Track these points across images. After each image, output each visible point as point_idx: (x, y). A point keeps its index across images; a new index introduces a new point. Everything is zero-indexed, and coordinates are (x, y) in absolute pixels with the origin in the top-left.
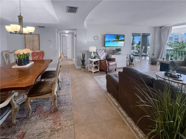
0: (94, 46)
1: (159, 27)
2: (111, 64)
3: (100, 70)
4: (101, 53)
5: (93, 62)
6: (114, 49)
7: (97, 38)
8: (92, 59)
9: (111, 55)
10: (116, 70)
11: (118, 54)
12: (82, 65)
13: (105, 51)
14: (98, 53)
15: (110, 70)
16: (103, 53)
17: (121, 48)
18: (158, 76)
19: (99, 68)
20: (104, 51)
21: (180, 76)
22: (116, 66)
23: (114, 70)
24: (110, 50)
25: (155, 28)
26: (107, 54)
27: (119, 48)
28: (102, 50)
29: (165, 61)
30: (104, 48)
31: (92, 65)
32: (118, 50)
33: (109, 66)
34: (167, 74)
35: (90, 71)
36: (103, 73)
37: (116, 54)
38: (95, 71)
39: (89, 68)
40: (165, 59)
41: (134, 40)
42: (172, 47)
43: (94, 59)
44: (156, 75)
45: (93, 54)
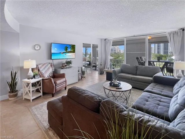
0: (32, 59)
1: (104, 39)
2: (58, 82)
3: (44, 94)
4: (46, 69)
5: (31, 85)
6: (64, 61)
7: (39, 48)
8: (29, 79)
9: (60, 70)
10: (65, 88)
11: (68, 68)
12: (9, 92)
13: (51, 66)
14: (41, 70)
15: (57, 90)
16: (48, 69)
17: (72, 60)
18: (105, 88)
19: (41, 92)
20: (49, 65)
21: (120, 83)
22: (66, 83)
23: (64, 89)
24: (59, 64)
25: (101, 39)
26: (55, 69)
27: (69, 60)
28: (47, 64)
29: (109, 70)
30: (51, 61)
31: (29, 88)
32: (69, 63)
33: (56, 85)
34: (112, 84)
35: (25, 99)
36: (48, 97)
37: (66, 68)
38: (34, 97)
39: (24, 95)
40: (109, 69)
41: (87, 51)
42: (113, 57)
43: (32, 78)
44: (104, 87)
45: (30, 71)
